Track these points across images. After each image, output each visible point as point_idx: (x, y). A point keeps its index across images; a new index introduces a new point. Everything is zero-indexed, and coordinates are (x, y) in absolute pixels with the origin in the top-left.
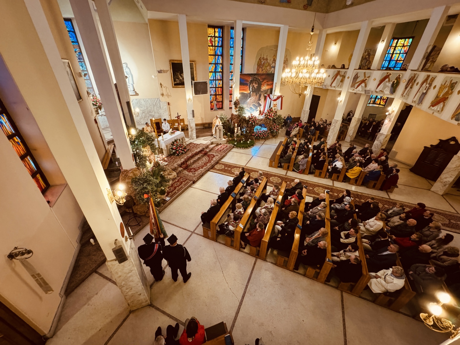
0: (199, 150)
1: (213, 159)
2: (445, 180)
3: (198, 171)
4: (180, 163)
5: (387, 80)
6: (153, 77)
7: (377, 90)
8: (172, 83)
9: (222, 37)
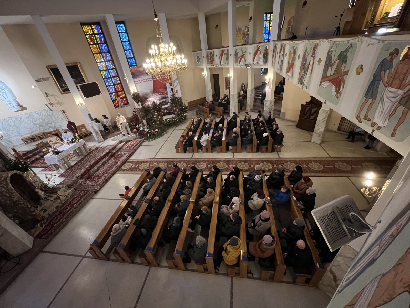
0: (104, 153)
1: (120, 159)
2: (319, 131)
3: (102, 177)
4: (80, 174)
5: (259, 52)
6: (33, 87)
7: (255, 63)
8: (60, 90)
9: (103, 33)
